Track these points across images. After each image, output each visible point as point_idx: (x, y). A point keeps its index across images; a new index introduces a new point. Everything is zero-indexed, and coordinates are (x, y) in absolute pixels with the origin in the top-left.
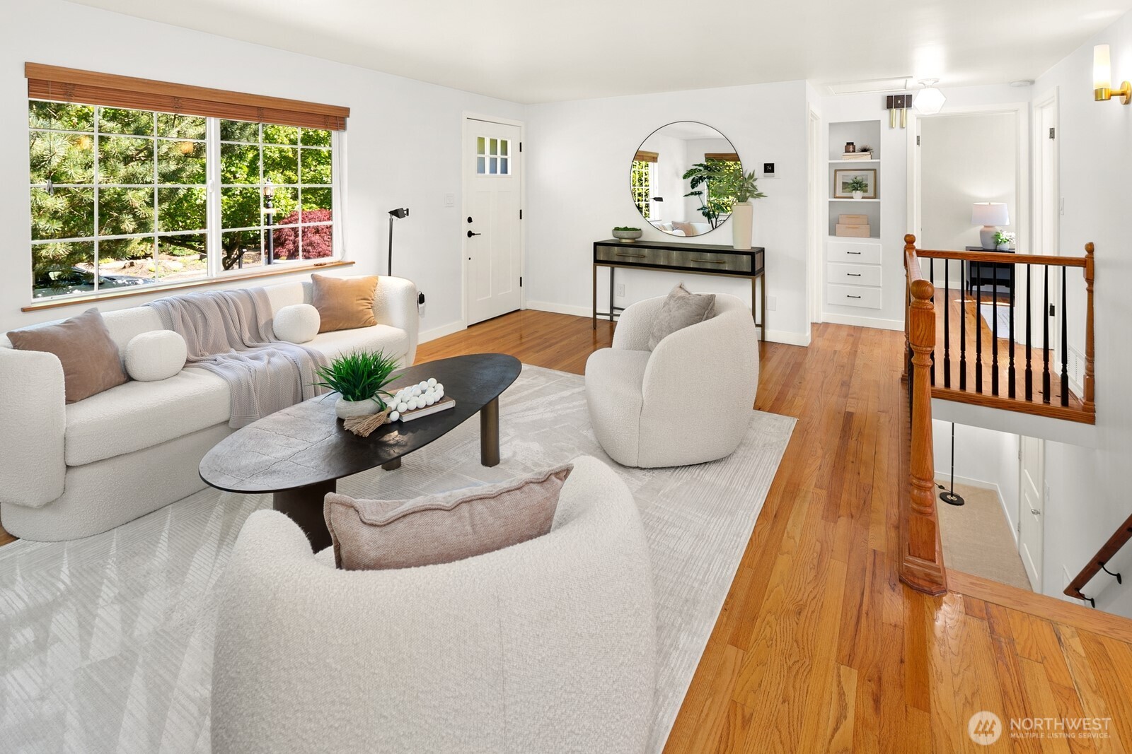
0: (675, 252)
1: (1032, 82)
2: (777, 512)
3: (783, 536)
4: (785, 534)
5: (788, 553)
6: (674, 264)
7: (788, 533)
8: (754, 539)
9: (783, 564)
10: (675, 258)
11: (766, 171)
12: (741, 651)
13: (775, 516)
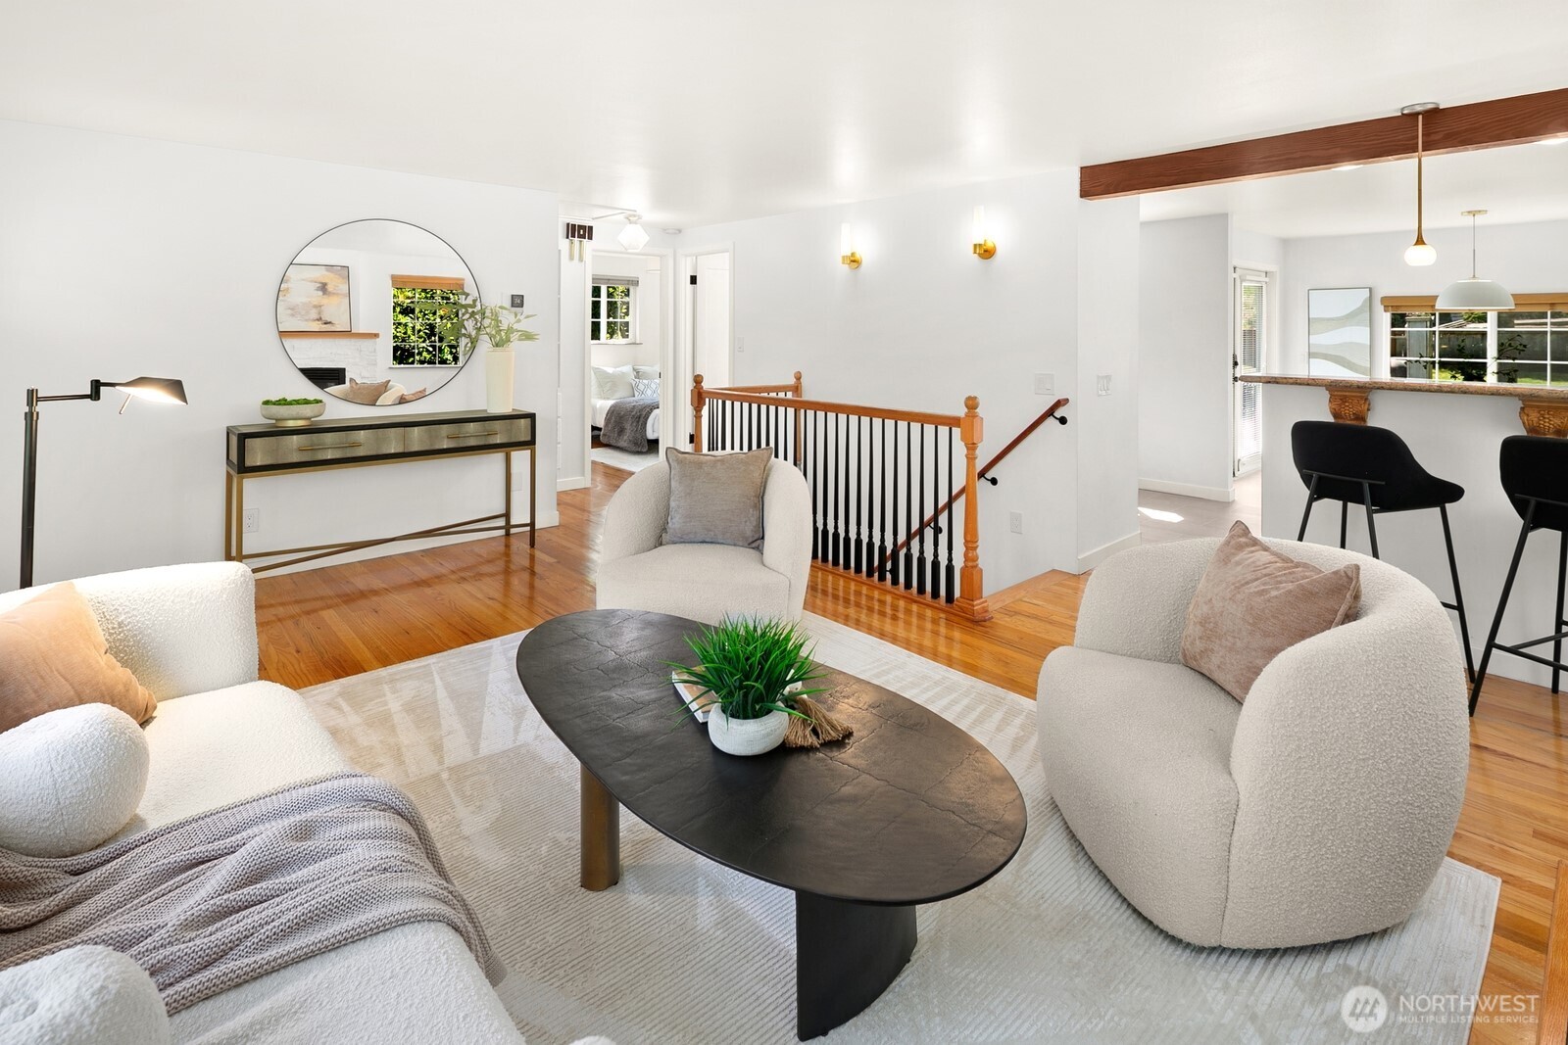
0: (416, 429)
1: (680, 231)
6: (416, 448)
10: (417, 439)
11: (513, 305)
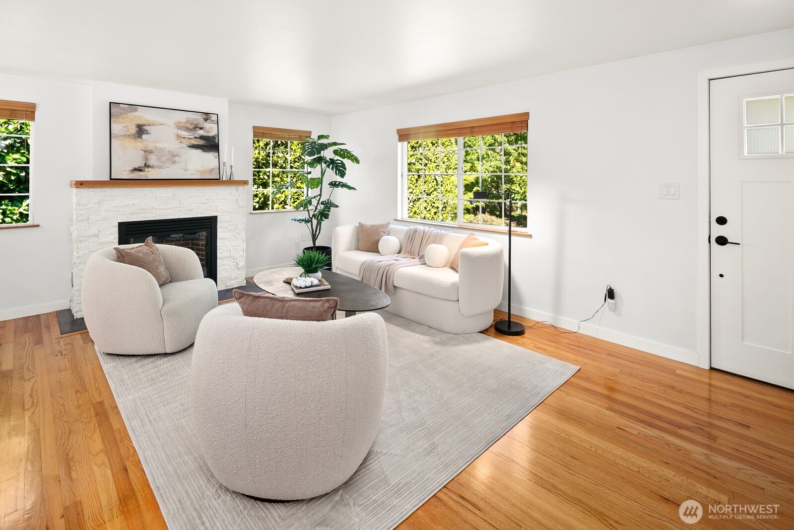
2: (128, 474)
3: (109, 461)
4: (107, 464)
5: (97, 454)
7: (106, 466)
8: (129, 443)
9: (97, 444)
12: (94, 402)
13: (126, 470)
